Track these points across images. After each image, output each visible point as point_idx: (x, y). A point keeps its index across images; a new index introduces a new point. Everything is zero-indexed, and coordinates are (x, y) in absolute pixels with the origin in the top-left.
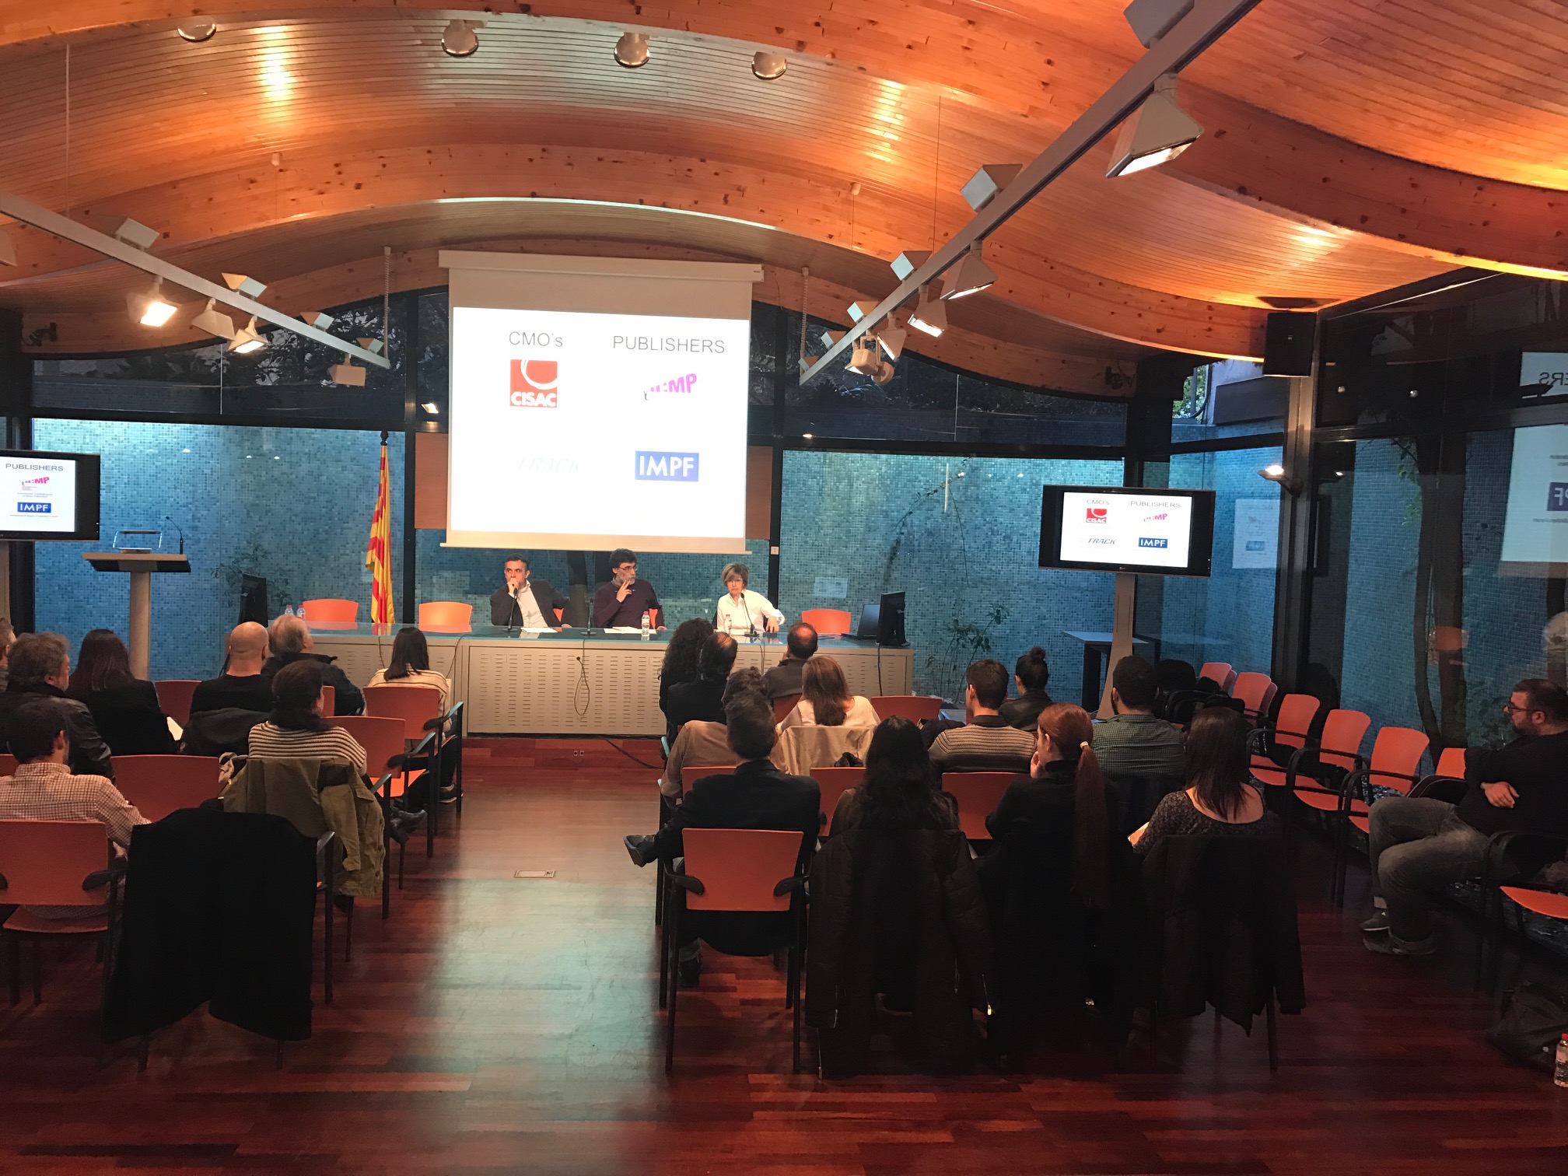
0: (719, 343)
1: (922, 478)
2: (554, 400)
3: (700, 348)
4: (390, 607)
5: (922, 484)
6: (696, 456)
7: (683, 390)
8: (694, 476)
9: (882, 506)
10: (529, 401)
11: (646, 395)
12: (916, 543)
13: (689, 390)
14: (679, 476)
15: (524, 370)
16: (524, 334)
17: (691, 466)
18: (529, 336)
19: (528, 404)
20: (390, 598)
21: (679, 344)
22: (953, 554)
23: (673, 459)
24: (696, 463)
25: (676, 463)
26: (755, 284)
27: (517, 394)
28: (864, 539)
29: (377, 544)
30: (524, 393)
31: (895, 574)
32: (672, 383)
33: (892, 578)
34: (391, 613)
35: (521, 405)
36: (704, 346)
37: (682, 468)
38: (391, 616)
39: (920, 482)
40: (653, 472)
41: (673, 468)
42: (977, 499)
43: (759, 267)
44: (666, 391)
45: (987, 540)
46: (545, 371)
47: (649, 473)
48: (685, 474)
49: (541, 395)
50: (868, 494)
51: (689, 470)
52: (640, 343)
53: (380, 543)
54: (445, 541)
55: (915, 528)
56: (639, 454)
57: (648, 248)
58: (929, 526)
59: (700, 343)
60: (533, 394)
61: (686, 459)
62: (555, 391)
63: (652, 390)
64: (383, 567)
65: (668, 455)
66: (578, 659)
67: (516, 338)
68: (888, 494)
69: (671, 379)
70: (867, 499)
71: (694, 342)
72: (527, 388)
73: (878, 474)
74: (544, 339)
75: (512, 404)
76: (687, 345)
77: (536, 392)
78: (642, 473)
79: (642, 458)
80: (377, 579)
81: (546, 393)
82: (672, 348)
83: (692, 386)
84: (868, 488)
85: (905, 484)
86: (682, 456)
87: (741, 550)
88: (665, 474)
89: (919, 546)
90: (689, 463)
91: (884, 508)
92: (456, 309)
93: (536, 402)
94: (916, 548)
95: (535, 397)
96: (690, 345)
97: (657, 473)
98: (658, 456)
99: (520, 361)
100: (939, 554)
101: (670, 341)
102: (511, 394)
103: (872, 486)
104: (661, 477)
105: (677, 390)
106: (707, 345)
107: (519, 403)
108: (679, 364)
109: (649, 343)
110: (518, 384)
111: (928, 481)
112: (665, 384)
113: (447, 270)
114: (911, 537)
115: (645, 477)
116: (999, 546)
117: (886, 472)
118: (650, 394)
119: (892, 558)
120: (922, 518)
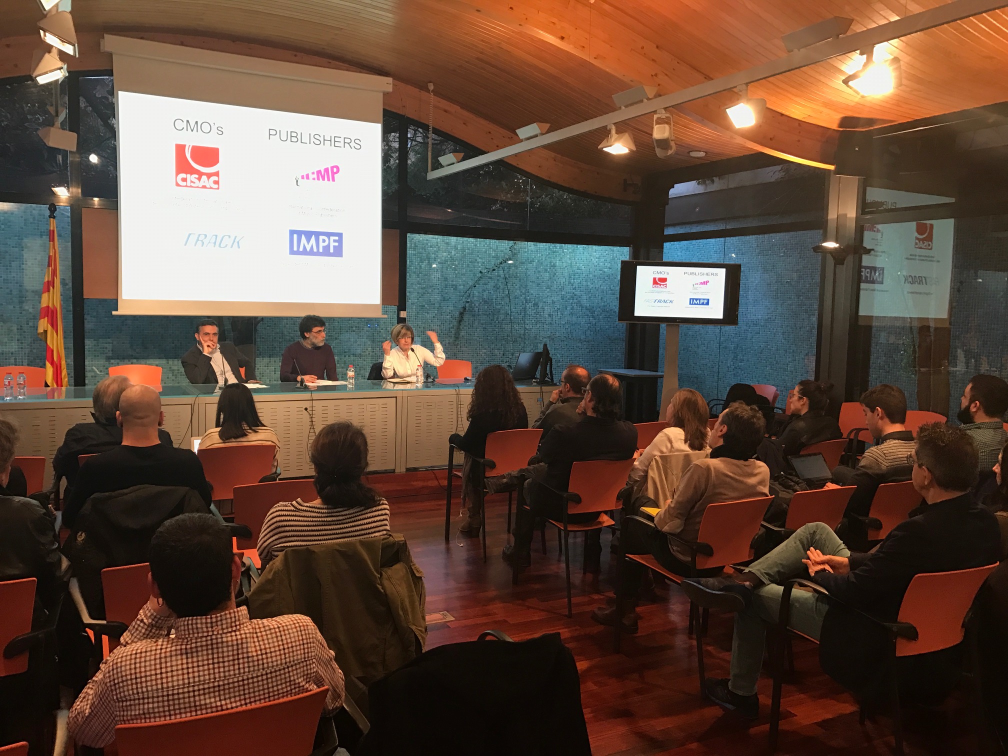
0: (357, 141)
1: (480, 260)
2: (217, 182)
3: (342, 144)
4: (64, 372)
5: (480, 264)
6: (340, 235)
7: (329, 180)
8: (338, 252)
9: (452, 281)
10: (194, 183)
11: (297, 181)
12: (476, 309)
13: (333, 180)
14: (326, 252)
15: (188, 155)
16: (188, 121)
17: (336, 244)
18: (192, 124)
19: (192, 185)
20: (63, 363)
21: (324, 140)
22: (502, 317)
23: (321, 238)
24: (340, 241)
25: (324, 241)
26: (386, 94)
27: (183, 175)
28: (440, 306)
29: (50, 313)
30: (189, 175)
31: (462, 333)
32: (319, 172)
33: (461, 336)
34: (65, 378)
35: (186, 186)
36: (345, 143)
37: (329, 246)
38: (65, 381)
39: (478, 263)
40: (305, 248)
41: (321, 244)
42: (516, 277)
43: (390, 80)
44: (314, 179)
45: (523, 306)
46: (208, 156)
47: (301, 249)
48: (332, 251)
49: (204, 178)
50: (442, 272)
51: (334, 247)
52: (291, 136)
53: (53, 312)
54: (117, 310)
55: (475, 298)
56: (292, 232)
57: (295, 56)
58: (485, 296)
59: (342, 140)
60: (197, 176)
61: (332, 238)
62: (217, 174)
63: (303, 177)
64: (57, 334)
65: (317, 234)
66: (306, 409)
67: (179, 125)
68: (456, 272)
69: (318, 169)
70: (442, 276)
71: (337, 139)
72: (192, 171)
73: (449, 256)
74: (206, 128)
75: (178, 185)
76: (331, 141)
77: (200, 174)
78: (295, 249)
79: (295, 236)
80: (51, 346)
81: (209, 176)
82: (319, 142)
83: (336, 176)
84: (442, 267)
85: (468, 264)
86: (329, 235)
87: (378, 314)
88: (315, 250)
89: (479, 311)
90: (335, 241)
91: (454, 283)
92: (120, 92)
93: (201, 184)
94: (477, 313)
95: (199, 179)
96: (334, 141)
97: (308, 249)
98: (309, 235)
99: (185, 146)
100: (491, 318)
101: (317, 137)
102: (177, 175)
103: (445, 266)
104: (311, 253)
105: (323, 179)
106: (347, 142)
107: (184, 184)
108: (325, 158)
109: (299, 137)
110: (183, 166)
111: (484, 263)
112: (313, 173)
113: (110, 55)
114: (473, 305)
115: (298, 253)
116: (531, 311)
117: (455, 255)
118: (300, 180)
119: (460, 321)
120: (480, 290)
